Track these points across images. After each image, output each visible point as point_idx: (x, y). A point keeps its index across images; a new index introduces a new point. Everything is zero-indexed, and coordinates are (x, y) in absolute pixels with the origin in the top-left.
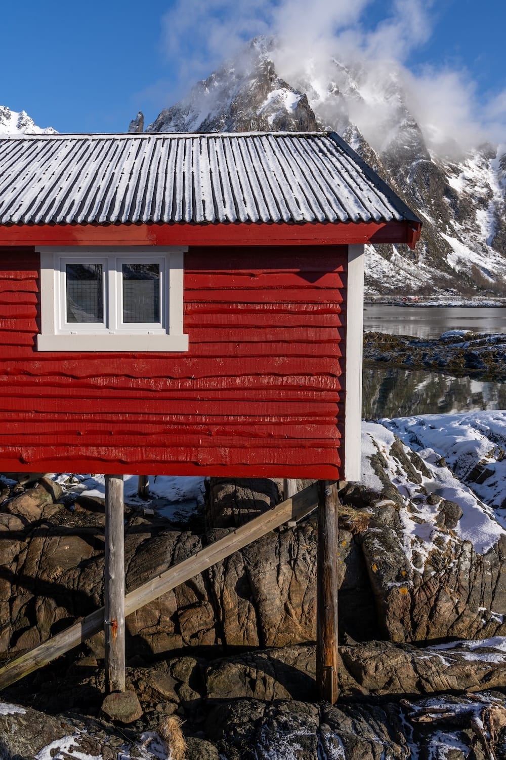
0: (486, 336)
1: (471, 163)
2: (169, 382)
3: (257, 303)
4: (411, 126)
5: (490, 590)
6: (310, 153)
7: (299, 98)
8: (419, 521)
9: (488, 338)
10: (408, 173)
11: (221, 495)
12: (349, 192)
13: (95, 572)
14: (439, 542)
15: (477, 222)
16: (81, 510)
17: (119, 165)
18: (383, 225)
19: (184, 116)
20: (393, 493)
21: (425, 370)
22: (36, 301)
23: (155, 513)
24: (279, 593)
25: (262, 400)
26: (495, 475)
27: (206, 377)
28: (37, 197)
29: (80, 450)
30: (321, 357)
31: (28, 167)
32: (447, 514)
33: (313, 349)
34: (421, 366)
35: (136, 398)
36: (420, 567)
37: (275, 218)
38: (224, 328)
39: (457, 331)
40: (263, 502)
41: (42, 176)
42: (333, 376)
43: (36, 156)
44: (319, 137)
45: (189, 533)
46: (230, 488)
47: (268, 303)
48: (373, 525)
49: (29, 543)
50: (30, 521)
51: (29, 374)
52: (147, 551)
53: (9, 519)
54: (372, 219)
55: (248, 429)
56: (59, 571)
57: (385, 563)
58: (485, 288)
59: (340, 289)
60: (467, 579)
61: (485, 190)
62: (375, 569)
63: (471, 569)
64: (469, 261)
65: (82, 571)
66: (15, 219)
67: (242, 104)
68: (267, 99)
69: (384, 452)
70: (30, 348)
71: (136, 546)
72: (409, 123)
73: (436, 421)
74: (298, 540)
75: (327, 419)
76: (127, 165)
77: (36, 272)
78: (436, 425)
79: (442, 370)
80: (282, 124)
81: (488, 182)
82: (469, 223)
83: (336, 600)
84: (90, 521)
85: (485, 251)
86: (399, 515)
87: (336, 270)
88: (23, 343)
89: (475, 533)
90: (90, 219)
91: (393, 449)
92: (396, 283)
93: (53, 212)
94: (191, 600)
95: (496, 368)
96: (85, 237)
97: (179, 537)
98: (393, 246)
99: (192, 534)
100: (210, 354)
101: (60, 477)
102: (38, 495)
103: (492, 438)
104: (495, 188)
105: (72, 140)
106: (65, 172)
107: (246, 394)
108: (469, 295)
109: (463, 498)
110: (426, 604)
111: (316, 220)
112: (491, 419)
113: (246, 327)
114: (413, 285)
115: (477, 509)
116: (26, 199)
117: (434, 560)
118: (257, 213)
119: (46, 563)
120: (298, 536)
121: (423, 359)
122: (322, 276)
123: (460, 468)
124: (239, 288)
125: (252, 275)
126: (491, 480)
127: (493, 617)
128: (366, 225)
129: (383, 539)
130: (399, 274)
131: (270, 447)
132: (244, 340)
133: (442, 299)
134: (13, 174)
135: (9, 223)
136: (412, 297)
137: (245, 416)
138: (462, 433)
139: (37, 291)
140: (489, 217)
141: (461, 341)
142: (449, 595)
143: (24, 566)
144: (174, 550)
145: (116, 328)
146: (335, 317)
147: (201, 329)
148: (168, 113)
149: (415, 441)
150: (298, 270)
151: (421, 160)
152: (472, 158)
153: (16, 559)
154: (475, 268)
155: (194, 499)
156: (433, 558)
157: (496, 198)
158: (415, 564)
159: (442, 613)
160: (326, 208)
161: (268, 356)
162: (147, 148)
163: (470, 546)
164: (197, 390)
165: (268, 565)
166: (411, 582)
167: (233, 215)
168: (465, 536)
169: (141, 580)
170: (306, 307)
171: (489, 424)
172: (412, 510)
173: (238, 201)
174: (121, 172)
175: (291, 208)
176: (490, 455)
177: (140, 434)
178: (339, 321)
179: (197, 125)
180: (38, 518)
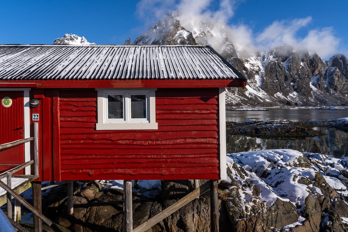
0: (262, 121)
1: (252, 58)
2: (150, 142)
3: (185, 110)
4: (230, 45)
5: (275, 220)
6: (201, 53)
7: (189, 34)
8: (246, 194)
9: (262, 122)
10: (230, 61)
11: (168, 186)
12: (218, 67)
13: (118, 220)
14: (255, 202)
15: (255, 80)
16: (111, 194)
17: (128, 56)
18: (232, 80)
19: (146, 39)
20: (235, 183)
21: (240, 135)
22: (96, 110)
23: (141, 194)
24: (194, 226)
25: (187, 148)
26: (271, 174)
27: (165, 140)
28: (96, 69)
29: (114, 170)
30: (210, 131)
31: (91, 57)
32: (256, 191)
33: (207, 128)
34: (239, 133)
35: (137, 149)
36: (248, 213)
37: (191, 77)
38: (172, 120)
39: (251, 120)
40: (186, 189)
41: (97, 61)
42: (215, 138)
43: (94, 53)
44: (203, 47)
45: (156, 202)
46: (172, 183)
47: (189, 110)
48: (229, 196)
49: (90, 209)
50: (90, 200)
51: (93, 140)
52: (140, 211)
53: (81, 199)
54: (228, 78)
55: (182, 160)
56: (103, 220)
57: (235, 211)
58: (259, 104)
59: (216, 104)
60: (266, 216)
61: (258, 68)
62: (231, 214)
63: (267, 212)
64: (253, 94)
65: (113, 220)
66: (88, 77)
67: (168, 35)
68: (177, 34)
69: (230, 167)
70: (93, 129)
71: (135, 209)
72: (230, 43)
73: (247, 154)
74: (200, 204)
75: (213, 155)
76: (131, 57)
77: (96, 98)
78: (247, 156)
79: (247, 135)
80: (183, 43)
81: (259, 65)
82: (253, 80)
83: (218, 228)
84: (115, 199)
85: (259, 90)
86: (238, 192)
87: (215, 97)
88: (90, 127)
89: (267, 198)
90: (118, 77)
91: (233, 166)
92: (227, 102)
93: (103, 74)
94: (158, 230)
95: (266, 133)
96: (116, 85)
97: (152, 204)
98: (226, 88)
99: (157, 203)
100: (167, 130)
101: (101, 181)
102: (93, 189)
103: (269, 160)
104: (261, 67)
105: (108, 47)
106: (106, 59)
107: (181, 146)
108: (254, 106)
109: (261, 184)
110: (251, 227)
111: (207, 78)
112: (268, 153)
113: (180, 119)
114: (234, 103)
115: (267, 188)
116: (91, 70)
117: (253, 209)
118: (184, 75)
119: (98, 217)
120: (200, 202)
121: (239, 130)
122: (209, 100)
123: (258, 172)
124: (177, 104)
125: (182, 99)
126: (270, 176)
127: (277, 231)
128: (226, 80)
129: (233, 201)
130: (228, 99)
131: (191, 167)
132: (180, 125)
133: (245, 108)
134: (85, 60)
135: (85, 79)
136: (234, 107)
137: (181, 155)
138: (258, 159)
139: (96, 106)
140: (260, 78)
141: (253, 123)
142: (260, 223)
143: (88, 219)
144: (151, 210)
145: (129, 121)
146: (215, 115)
147: (163, 121)
148: (139, 38)
149: (240, 162)
150: (200, 97)
151: (234, 57)
152: (252, 56)
153: (85, 216)
154: (256, 96)
155: (157, 188)
156: (253, 208)
157: (262, 71)
158: (246, 211)
159: (257, 230)
160: (210, 74)
161: (189, 131)
162: (138, 50)
163: (266, 203)
164: (161, 145)
165: (189, 214)
166: (245, 219)
167: (175, 76)
168: (263, 199)
169: (138, 223)
170: (203, 112)
171: (267, 155)
172: (243, 190)
173: (176, 71)
174: (129, 59)
175: (197, 73)
176: (269, 167)
177: (139, 163)
178: (216, 117)
179: (151, 42)
180: (93, 198)
